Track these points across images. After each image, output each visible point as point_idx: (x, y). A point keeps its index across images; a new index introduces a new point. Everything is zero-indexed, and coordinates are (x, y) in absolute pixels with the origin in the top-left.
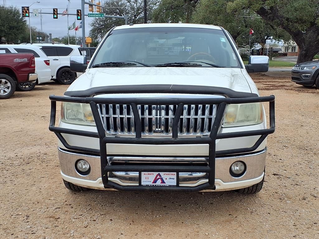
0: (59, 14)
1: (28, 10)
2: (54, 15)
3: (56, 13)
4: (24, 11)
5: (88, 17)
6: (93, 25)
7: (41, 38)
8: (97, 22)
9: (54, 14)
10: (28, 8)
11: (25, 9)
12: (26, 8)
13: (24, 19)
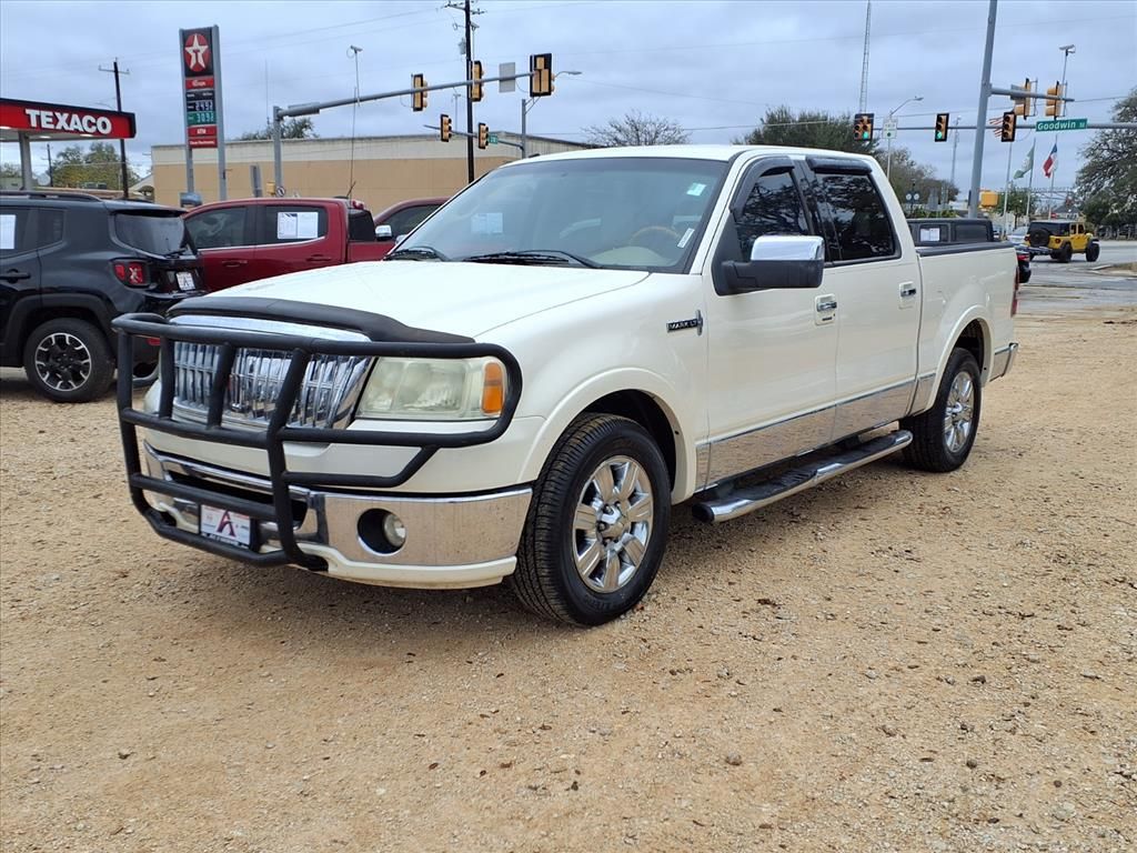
0: (952, 128)
1: (871, 122)
2: (937, 133)
3: (943, 126)
4: (861, 126)
5: (1038, 130)
6: (1092, 152)
7: (917, 197)
8: (1105, 143)
9: (938, 128)
10: (871, 116)
11: (862, 121)
12: (865, 118)
13: (877, 148)
